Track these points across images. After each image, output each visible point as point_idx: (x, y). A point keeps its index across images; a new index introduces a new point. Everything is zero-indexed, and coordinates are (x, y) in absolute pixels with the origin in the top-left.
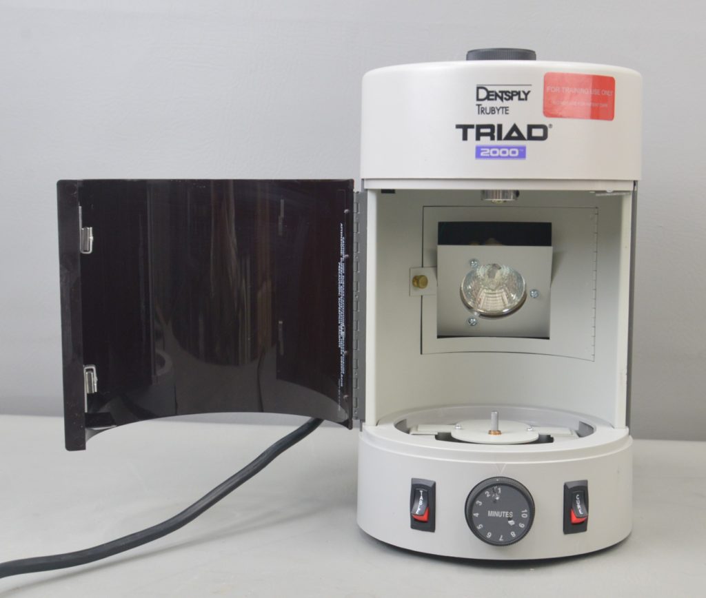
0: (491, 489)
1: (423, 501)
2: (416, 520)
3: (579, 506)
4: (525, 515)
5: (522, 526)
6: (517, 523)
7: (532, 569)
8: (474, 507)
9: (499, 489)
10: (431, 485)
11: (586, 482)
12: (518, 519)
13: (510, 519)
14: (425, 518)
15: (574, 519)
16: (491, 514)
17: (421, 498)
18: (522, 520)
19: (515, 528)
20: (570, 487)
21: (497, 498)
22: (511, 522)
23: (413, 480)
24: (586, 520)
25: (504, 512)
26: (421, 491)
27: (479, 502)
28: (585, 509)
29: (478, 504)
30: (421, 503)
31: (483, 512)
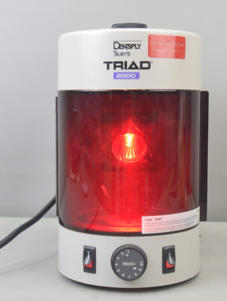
0: (124, 251)
1: (90, 257)
2: (85, 266)
3: (170, 259)
4: (142, 264)
5: (140, 270)
6: (138, 269)
7: (149, 292)
8: (115, 261)
9: (128, 251)
10: (93, 249)
11: (174, 246)
12: (138, 266)
13: (134, 266)
14: (90, 266)
15: (168, 266)
16: (124, 264)
17: (89, 256)
18: (140, 267)
19: (137, 271)
20: (165, 249)
21: (127, 256)
22: (135, 268)
23: (84, 246)
24: (175, 266)
25: (131, 263)
26: (89, 252)
27: (118, 258)
28: (173, 261)
29: (117, 259)
30: (88, 258)
31: (120, 263)
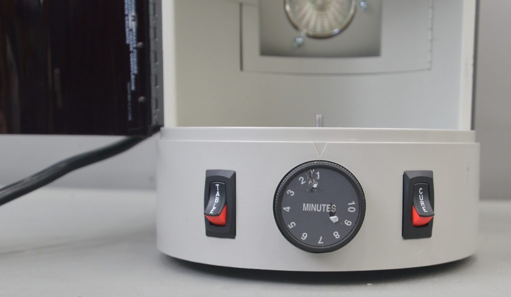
0: (307, 174)
1: (220, 197)
2: (209, 218)
3: (422, 203)
4: (352, 210)
5: (348, 223)
6: (341, 220)
7: (368, 284)
8: (284, 199)
9: (318, 173)
10: (229, 176)
11: (431, 173)
12: (343, 215)
13: (332, 214)
14: (221, 219)
15: (417, 219)
16: (307, 207)
17: (218, 194)
18: (349, 216)
19: (338, 226)
20: (410, 176)
21: (315, 186)
22: (334, 219)
23: (207, 172)
24: (432, 221)
25: (324, 205)
26: (217, 185)
27: (290, 192)
28: (430, 206)
29: (290, 194)
30: (217, 200)
31: (296, 204)
